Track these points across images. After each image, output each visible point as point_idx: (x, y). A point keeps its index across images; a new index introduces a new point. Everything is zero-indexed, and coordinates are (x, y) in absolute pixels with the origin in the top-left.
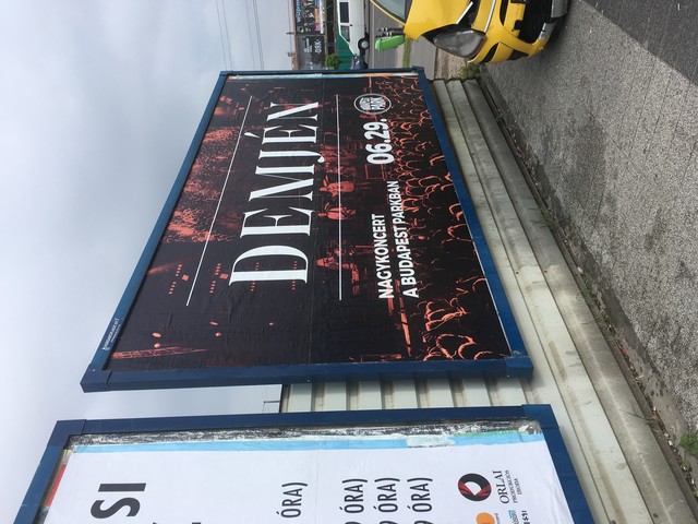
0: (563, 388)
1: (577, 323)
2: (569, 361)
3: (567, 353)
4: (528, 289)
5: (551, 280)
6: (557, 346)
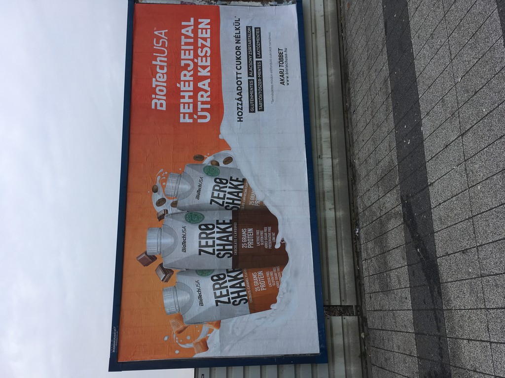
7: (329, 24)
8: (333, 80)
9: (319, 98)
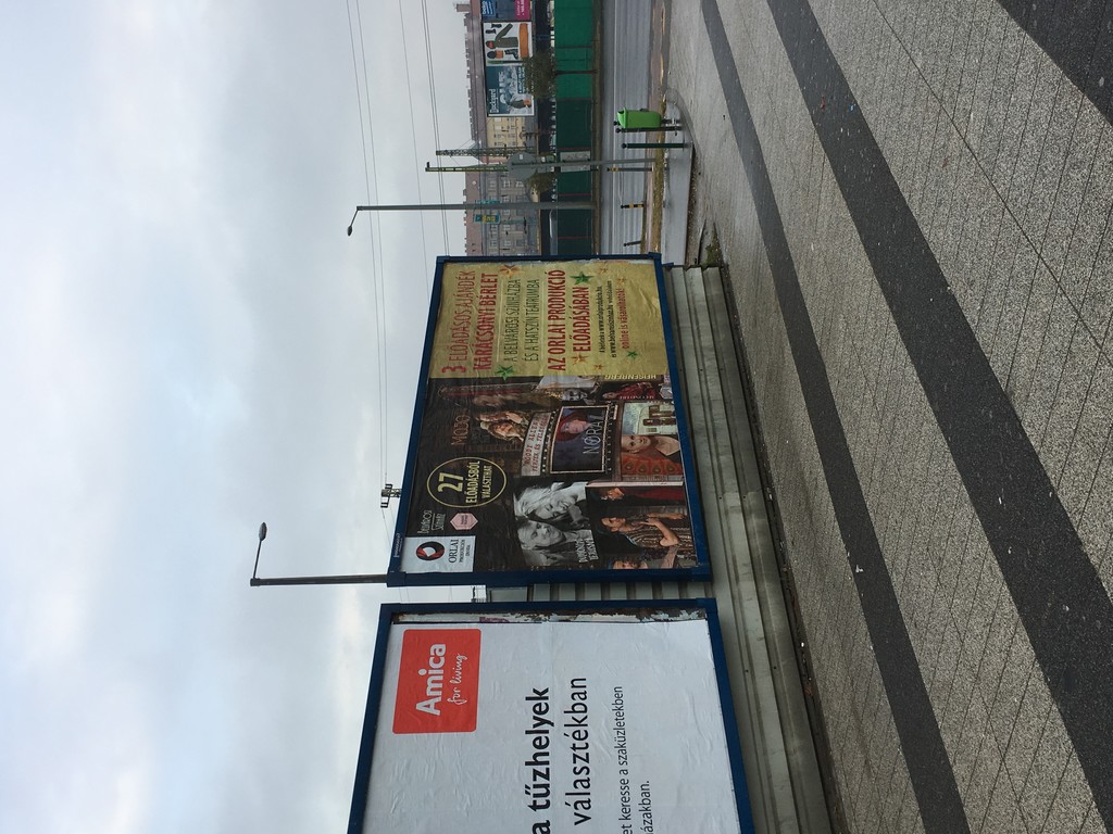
0: (735, 590)
1: (757, 542)
2: (744, 570)
3: (745, 565)
4: (727, 513)
5: (746, 506)
6: (737, 559)
7: (777, 654)
8: (800, 760)
9: (772, 798)
